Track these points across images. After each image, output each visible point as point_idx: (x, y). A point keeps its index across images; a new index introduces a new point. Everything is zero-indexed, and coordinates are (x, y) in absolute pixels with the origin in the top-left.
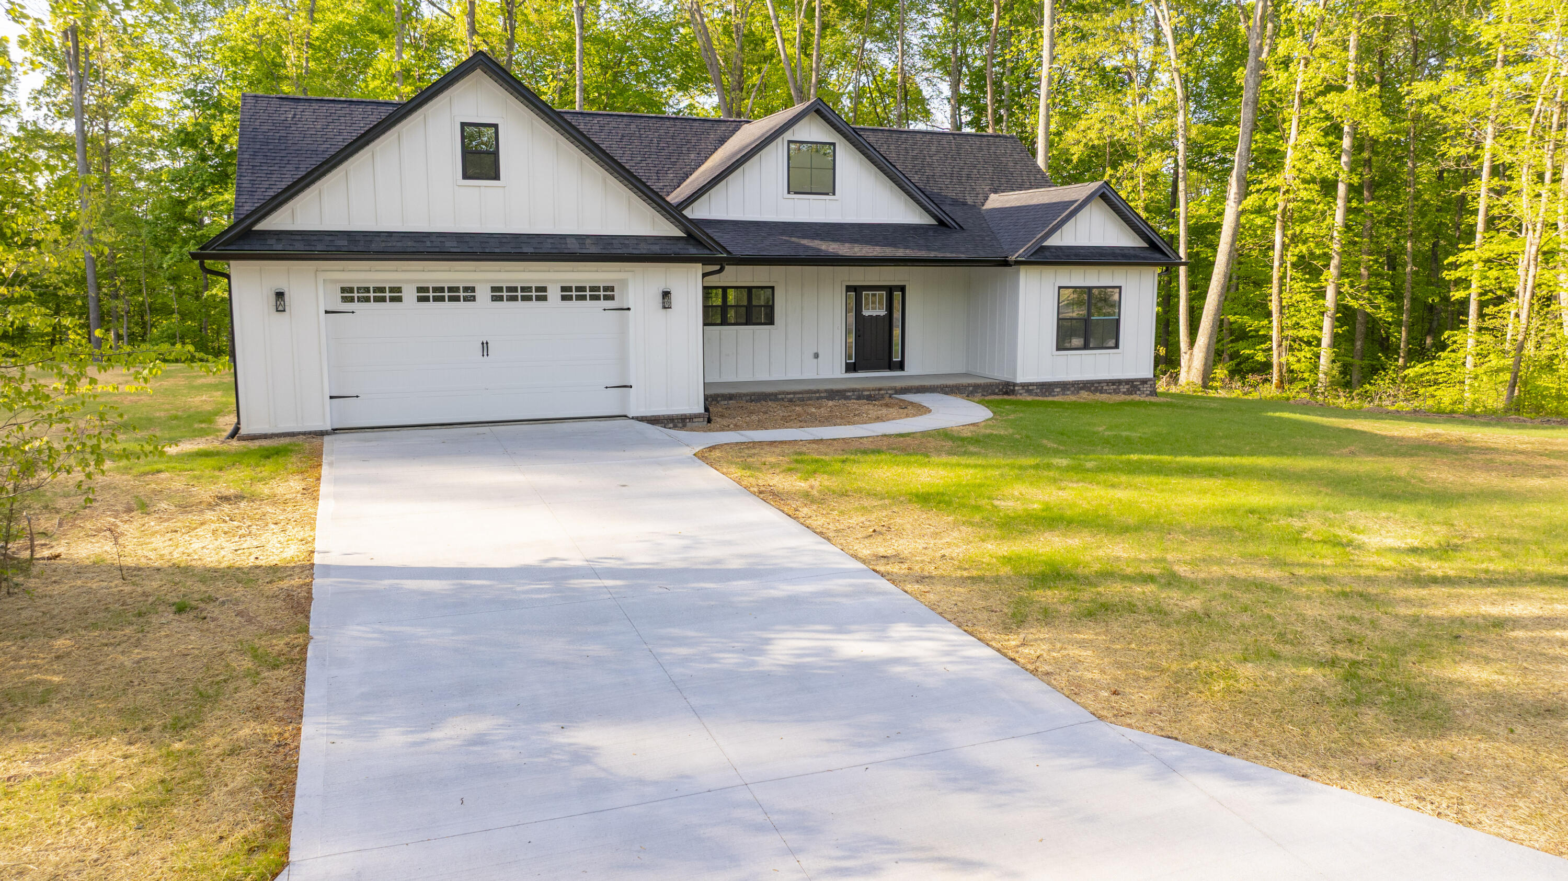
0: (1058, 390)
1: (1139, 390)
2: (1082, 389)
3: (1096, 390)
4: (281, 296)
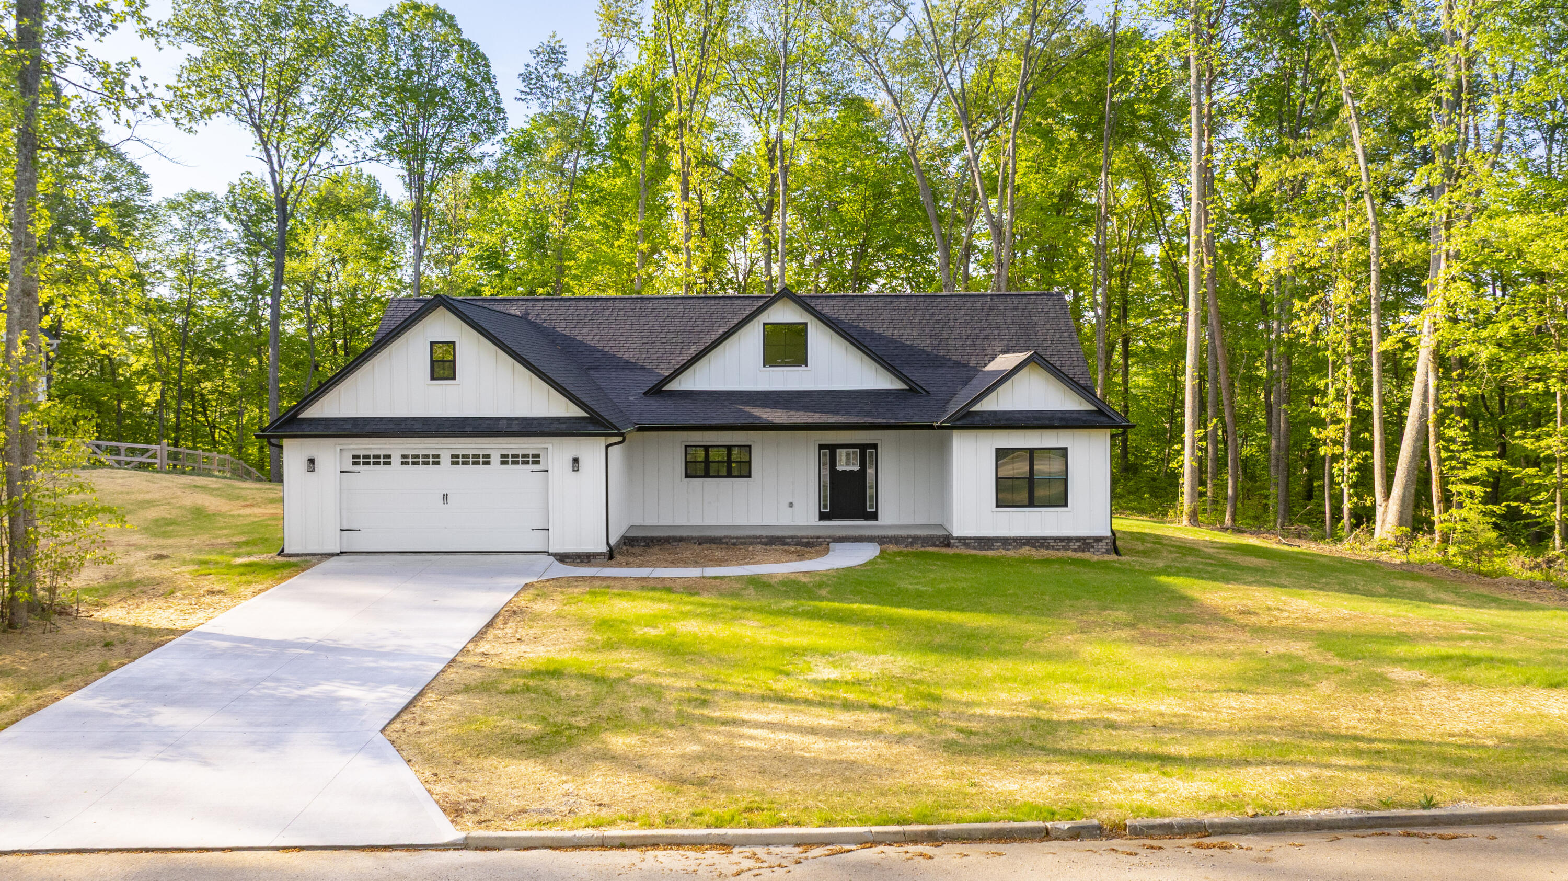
0: (998, 544)
1: (1093, 547)
2: (1025, 544)
3: (1042, 546)
4: (312, 461)
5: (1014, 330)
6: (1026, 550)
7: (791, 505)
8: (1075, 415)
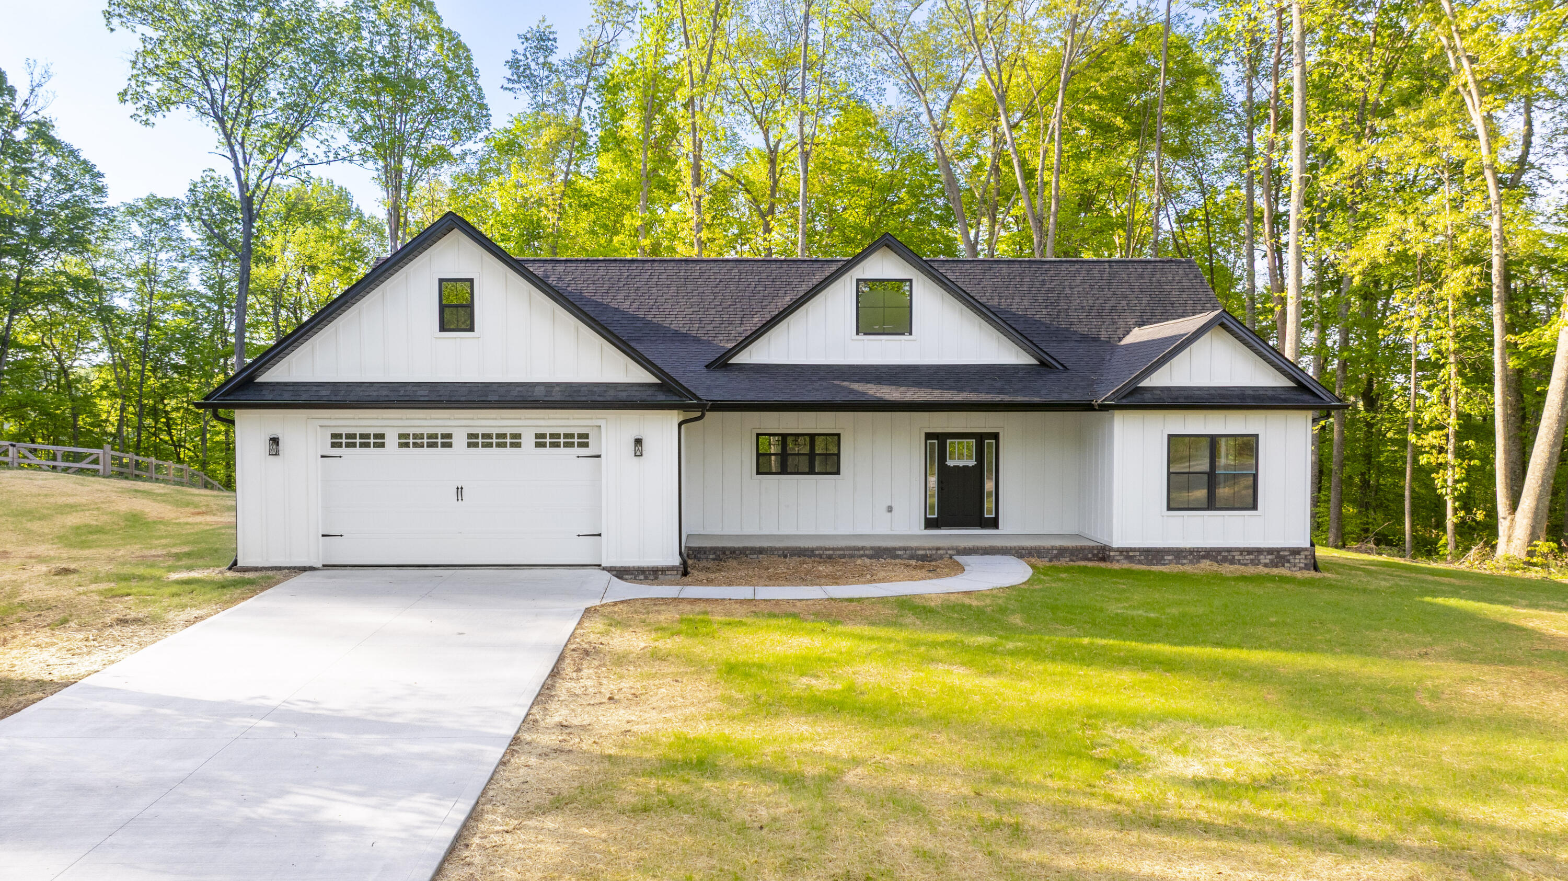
0: (1170, 557)
1: (1288, 561)
2: (1203, 557)
3: (1225, 560)
4: (275, 441)
5: (1145, 300)
6: (1206, 564)
7: (890, 509)
8: (1270, 393)
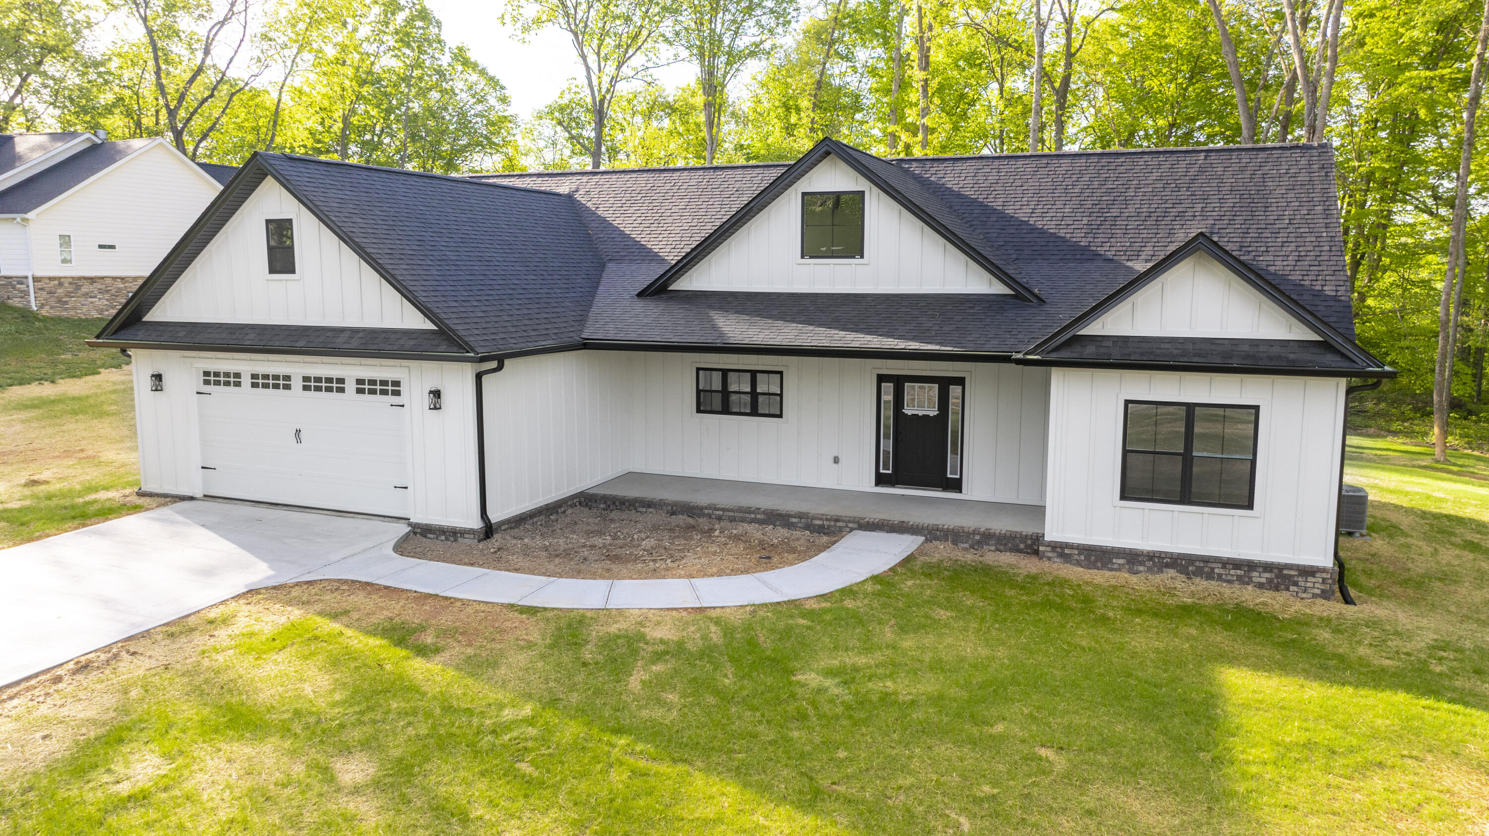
0: (1121, 561)
1: (1296, 584)
2: (1168, 566)
3: (1199, 573)
4: (158, 377)
7: (836, 460)
8: (1276, 350)
